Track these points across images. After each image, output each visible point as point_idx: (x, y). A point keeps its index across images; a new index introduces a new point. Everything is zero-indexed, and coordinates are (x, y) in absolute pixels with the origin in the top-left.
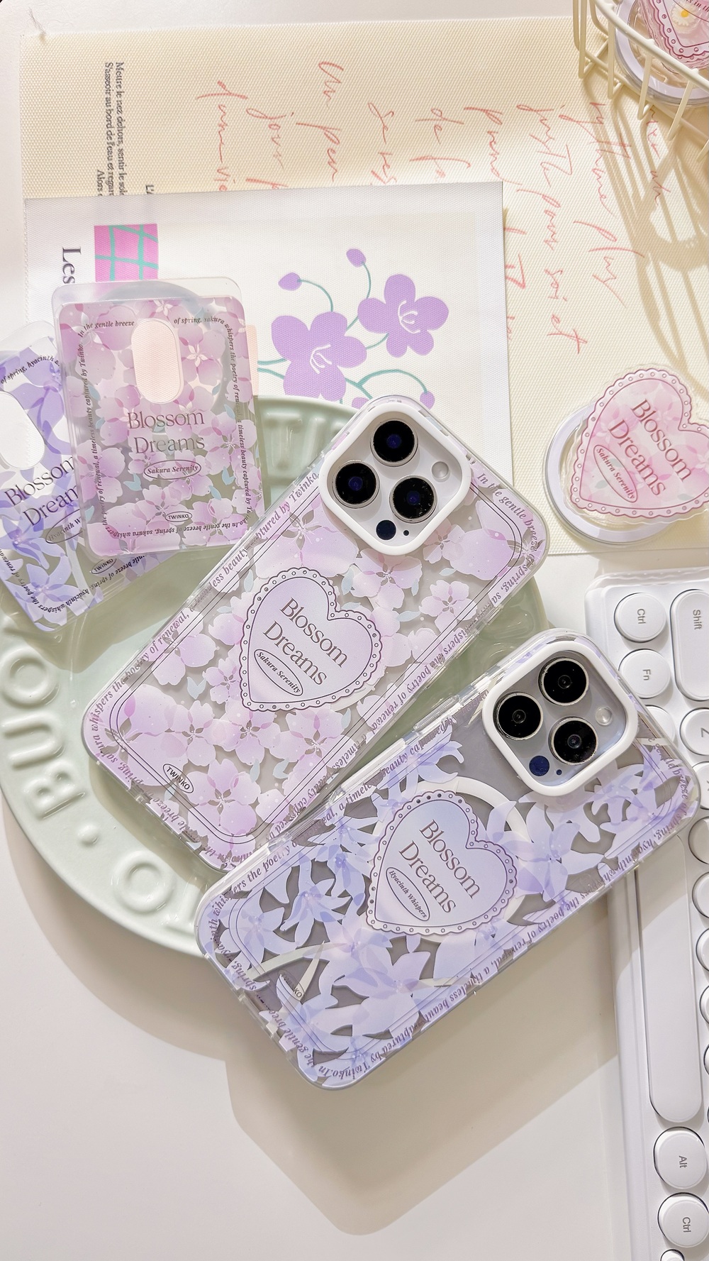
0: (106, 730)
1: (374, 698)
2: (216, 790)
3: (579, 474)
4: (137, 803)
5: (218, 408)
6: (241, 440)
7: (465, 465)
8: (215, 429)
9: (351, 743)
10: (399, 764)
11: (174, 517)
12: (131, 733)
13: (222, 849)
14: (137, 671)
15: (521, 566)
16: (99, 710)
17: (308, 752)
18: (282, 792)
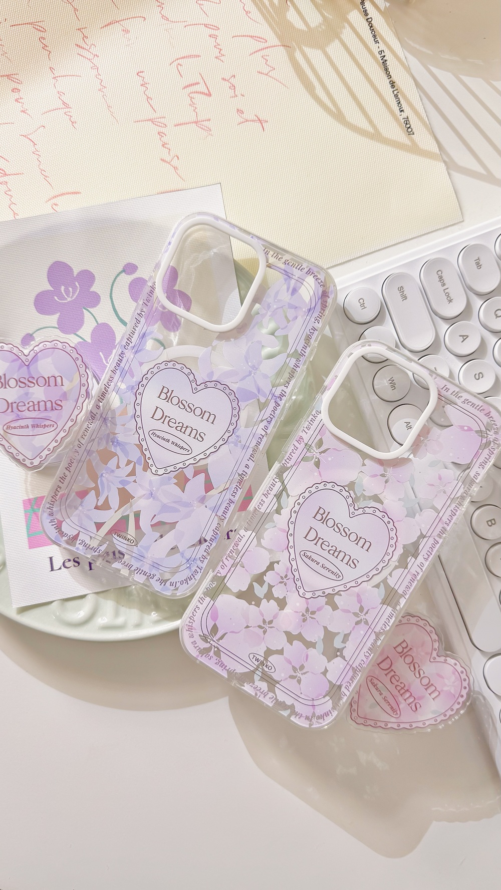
0: (200, 635)
1: (400, 570)
2: (293, 666)
4: (234, 688)
7: (431, 385)
9: (389, 610)
12: (219, 634)
13: (308, 711)
15: (490, 447)
17: (357, 623)
18: (344, 658)
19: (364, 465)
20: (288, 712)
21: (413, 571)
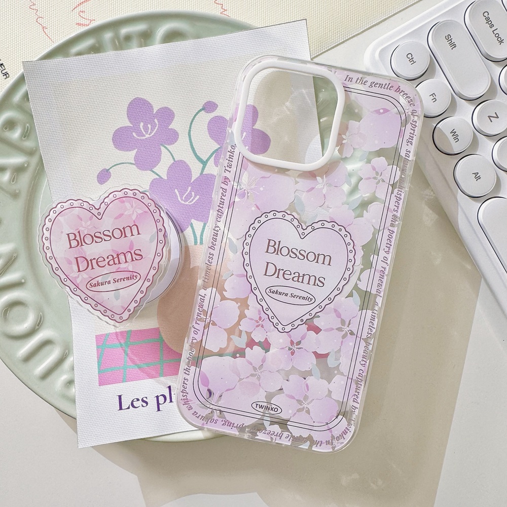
0: (198, 405)
1: (366, 273)
2: (297, 400)
7: (332, 77)
9: (369, 313)
12: (216, 396)
13: (326, 436)
15: (412, 121)
16: (185, 394)
17: (344, 337)
18: (342, 374)
19: (297, 183)
20: (308, 443)
21: (379, 268)
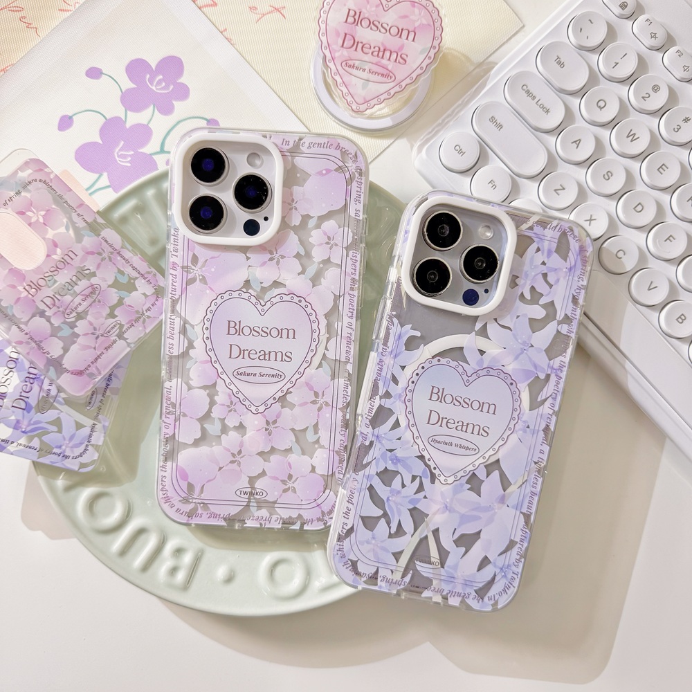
0: (180, 501)
1: (333, 341)
2: (281, 481)
3: (345, 90)
4: (238, 530)
5: (79, 238)
6: (111, 246)
7: (267, 143)
8: (88, 253)
9: (342, 381)
10: (381, 369)
11: (109, 332)
12: (197, 490)
13: (316, 513)
14: (168, 448)
15: (356, 179)
16: (164, 492)
17: (319, 409)
18: (324, 447)
19: (248, 258)
20: (299, 523)
21: (345, 334)
